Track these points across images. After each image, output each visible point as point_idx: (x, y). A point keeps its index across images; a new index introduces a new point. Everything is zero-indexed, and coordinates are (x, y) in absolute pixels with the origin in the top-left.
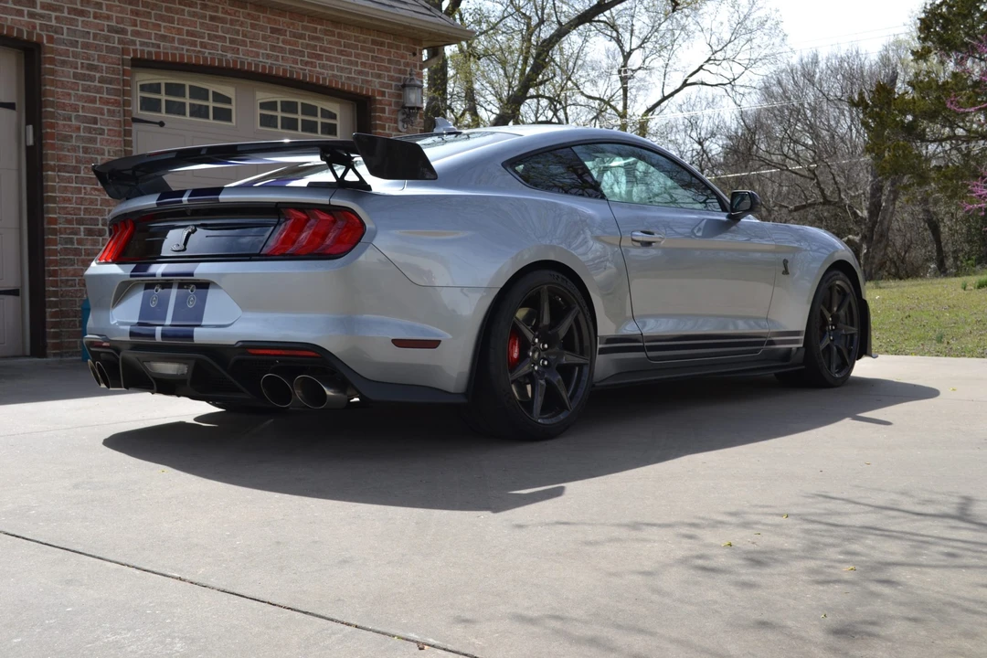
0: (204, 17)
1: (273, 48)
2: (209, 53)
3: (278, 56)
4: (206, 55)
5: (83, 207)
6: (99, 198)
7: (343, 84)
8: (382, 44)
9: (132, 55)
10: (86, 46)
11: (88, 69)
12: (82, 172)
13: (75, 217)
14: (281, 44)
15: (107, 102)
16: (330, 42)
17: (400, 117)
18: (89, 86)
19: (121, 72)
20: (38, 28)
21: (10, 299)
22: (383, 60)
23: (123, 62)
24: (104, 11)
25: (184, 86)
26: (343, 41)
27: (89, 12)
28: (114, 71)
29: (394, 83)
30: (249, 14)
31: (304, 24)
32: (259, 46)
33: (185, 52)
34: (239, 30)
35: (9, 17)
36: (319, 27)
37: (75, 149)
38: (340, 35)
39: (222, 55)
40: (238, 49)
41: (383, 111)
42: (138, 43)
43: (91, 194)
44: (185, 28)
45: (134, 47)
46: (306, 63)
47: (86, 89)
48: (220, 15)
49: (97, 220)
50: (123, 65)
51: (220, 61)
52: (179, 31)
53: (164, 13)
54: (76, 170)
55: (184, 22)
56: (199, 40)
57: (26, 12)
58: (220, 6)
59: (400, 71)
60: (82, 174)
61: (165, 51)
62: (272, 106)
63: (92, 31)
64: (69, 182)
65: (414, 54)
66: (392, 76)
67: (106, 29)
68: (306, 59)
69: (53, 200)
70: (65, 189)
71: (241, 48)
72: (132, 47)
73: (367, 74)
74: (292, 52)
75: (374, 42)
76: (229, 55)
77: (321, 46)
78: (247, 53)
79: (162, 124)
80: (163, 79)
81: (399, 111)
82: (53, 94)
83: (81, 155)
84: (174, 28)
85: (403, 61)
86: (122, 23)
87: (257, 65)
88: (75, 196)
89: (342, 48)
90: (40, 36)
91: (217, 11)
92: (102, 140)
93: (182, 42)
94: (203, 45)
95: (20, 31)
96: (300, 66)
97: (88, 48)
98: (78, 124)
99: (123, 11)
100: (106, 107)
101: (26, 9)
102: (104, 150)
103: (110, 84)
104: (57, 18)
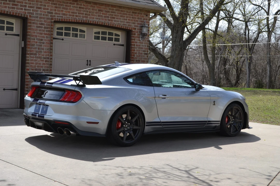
0: (77, 7)
1: (99, 16)
2: (78, 18)
3: (100, 18)
4: (77, 19)
5: (37, 65)
6: (42, 63)
7: (121, 26)
8: (136, 13)
9: (54, 20)
11: (41, 24)
12: (37, 55)
13: (34, 68)
14: (101, 15)
15: (46, 34)
16: (118, 13)
17: (141, 36)
18: (41, 30)
19: (51, 25)
20: (27, 13)
21: (15, 91)
22: (136, 18)
23: (51, 22)
24: (47, 7)
25: (70, 28)
26: (122, 13)
27: (42, 8)
28: (48, 25)
29: (139, 25)
30: (91, 6)
31: (110, 8)
32: (94, 15)
33: (70, 18)
34: (88, 11)
35: (19, 10)
36: (114, 9)
37: (35, 48)
38: (121, 11)
39: (82, 19)
40: (87, 17)
41: (135, 34)
42: (56, 16)
43: (40, 62)
44: (71, 11)
45: (55, 18)
46: (110, 20)
48: (82, 6)
49: (41, 69)
50: (51, 23)
51: (81, 21)
52: (69, 12)
53: (65, 7)
54: (36, 54)
55: (71, 9)
56: (75, 14)
57: (23, 9)
58: (82, 4)
59: (142, 21)
60: (37, 56)
61: (65, 18)
62: (99, 33)
63: (42, 13)
64: (33, 58)
65: (147, 16)
66: (139, 23)
67: (47, 13)
68: (110, 19)
69: (28, 63)
70: (32, 60)
71: (88, 16)
72: (54, 18)
73: (130, 23)
74: (105, 17)
75: (133, 13)
76: (84, 19)
77: (115, 15)
78: (90, 18)
79: (63, 39)
80: (64, 26)
81: (140, 34)
82: (30, 32)
83: (37, 50)
84: (67, 11)
85: (143, 18)
86: (52, 10)
87: (93, 22)
88: (35, 62)
89: (122, 15)
90: (27, 16)
91: (81, 6)
92: (44, 45)
93: (70, 15)
94: (76, 16)
95: (22, 14)
96: (107, 21)
97: (41, 18)
98: (37, 41)
99: (52, 7)
100: (45, 36)
101: (23, 8)
102: (44, 48)
103: (47, 29)
104: (32, 10)
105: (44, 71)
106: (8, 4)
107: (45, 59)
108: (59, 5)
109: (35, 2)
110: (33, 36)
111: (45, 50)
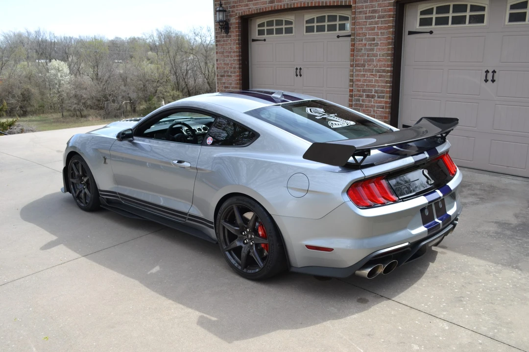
5: (365, 84)
6: (373, 79)
11: (372, 13)
13: (362, 88)
15: (380, 28)
18: (372, 21)
28: (385, 11)
37: (363, 55)
43: (369, 77)
47: (371, 23)
49: (372, 90)
54: (364, 65)
60: (366, 68)
64: (360, 72)
69: (352, 81)
70: (358, 75)
79: (431, 32)
80: (434, 5)
82: (354, 29)
83: (366, 58)
88: (362, 78)
92: (377, 49)
98: (366, 42)
100: (380, 31)
102: (377, 54)
103: (383, 18)
105: (377, 93)
107: (379, 72)
111: (378, 57)
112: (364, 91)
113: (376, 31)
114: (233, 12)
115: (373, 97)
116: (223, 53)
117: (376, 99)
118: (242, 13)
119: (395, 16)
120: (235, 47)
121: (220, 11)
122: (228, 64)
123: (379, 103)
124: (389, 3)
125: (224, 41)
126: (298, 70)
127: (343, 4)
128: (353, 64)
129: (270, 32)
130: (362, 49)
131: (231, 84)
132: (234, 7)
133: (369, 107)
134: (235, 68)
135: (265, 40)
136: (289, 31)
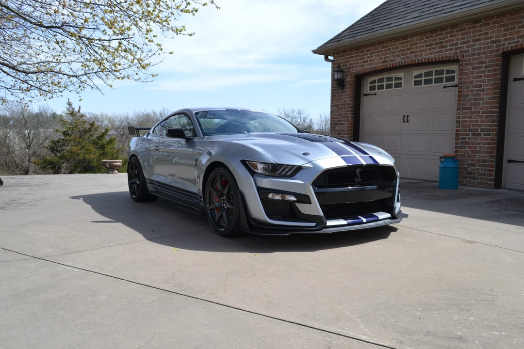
5: (472, 124)
6: (480, 120)
9: (501, 51)
10: (479, 54)
11: (479, 64)
13: (468, 128)
15: (487, 76)
18: (479, 71)
20: (458, 53)
24: (490, 35)
27: (482, 38)
28: (492, 61)
35: (447, 53)
37: (470, 100)
42: (506, 44)
43: (476, 118)
45: (503, 47)
47: (478, 73)
49: (478, 129)
54: (470, 108)
60: (473, 110)
63: (482, 46)
64: (466, 114)
67: (490, 43)
69: (459, 122)
70: (465, 117)
72: (501, 48)
82: (462, 78)
83: (473, 102)
86: (498, 38)
88: (468, 120)
90: (458, 57)
92: (483, 94)
97: (480, 55)
98: (472, 89)
99: (499, 31)
100: (486, 79)
101: (454, 47)
102: (484, 98)
103: (490, 67)
104: (467, 47)
105: (484, 131)
106: (434, 48)
107: (485, 113)
108: (512, 24)
109: (471, 34)
110: (466, 83)
111: (485, 101)
112: (470, 130)
113: (483, 78)
114: (348, 72)
115: (479, 135)
116: (338, 105)
117: (482, 136)
118: (357, 72)
119: (501, 65)
120: (349, 100)
121: (338, 71)
122: (342, 115)
123: (485, 140)
124: (496, 55)
125: (339, 96)
126: (406, 118)
127: (452, 59)
128: (460, 108)
129: (381, 87)
130: (469, 95)
131: (343, 130)
132: (350, 68)
133: (475, 144)
134: (348, 117)
135: (375, 94)
136: (398, 85)
